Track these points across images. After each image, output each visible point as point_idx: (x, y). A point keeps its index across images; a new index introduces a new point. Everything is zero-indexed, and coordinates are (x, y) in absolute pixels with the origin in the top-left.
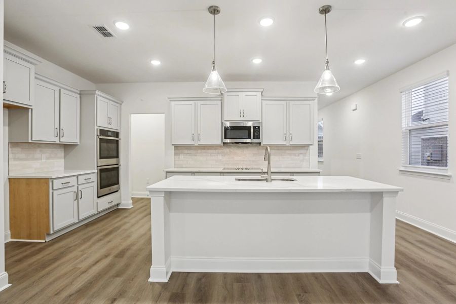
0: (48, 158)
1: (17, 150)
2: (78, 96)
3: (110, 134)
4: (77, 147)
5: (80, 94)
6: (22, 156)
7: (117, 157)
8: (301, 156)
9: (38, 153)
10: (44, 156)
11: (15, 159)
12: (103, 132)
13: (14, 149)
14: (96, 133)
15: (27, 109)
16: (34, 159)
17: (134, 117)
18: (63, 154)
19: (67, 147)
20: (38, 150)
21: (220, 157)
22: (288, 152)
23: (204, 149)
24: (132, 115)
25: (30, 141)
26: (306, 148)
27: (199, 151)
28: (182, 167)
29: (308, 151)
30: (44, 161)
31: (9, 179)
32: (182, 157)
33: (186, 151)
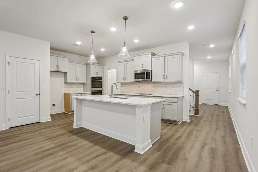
0: (76, 88)
1: (67, 85)
2: (85, 66)
3: (97, 78)
4: (86, 84)
5: (86, 65)
6: (68, 86)
7: (101, 87)
8: (178, 88)
9: (73, 86)
10: (75, 87)
11: (66, 87)
12: (93, 78)
13: (66, 85)
14: (90, 78)
15: (67, 72)
16: (72, 88)
17: (109, 71)
18: (83, 86)
19: (84, 84)
20: (73, 85)
21: (138, 88)
22: (170, 85)
23: (131, 84)
24: (108, 70)
25: (67, 82)
26: (181, 83)
27: (130, 85)
28: (123, 92)
29: (182, 85)
30: (75, 88)
31: (64, 94)
32: (123, 88)
33: (125, 85)
